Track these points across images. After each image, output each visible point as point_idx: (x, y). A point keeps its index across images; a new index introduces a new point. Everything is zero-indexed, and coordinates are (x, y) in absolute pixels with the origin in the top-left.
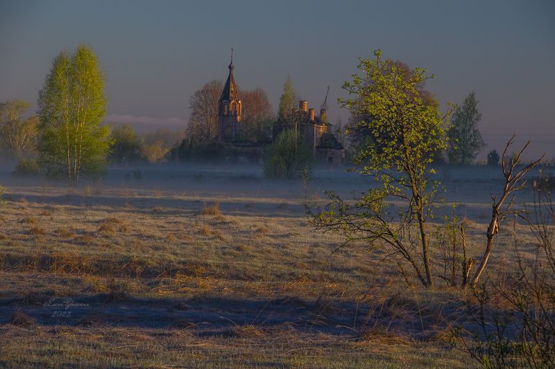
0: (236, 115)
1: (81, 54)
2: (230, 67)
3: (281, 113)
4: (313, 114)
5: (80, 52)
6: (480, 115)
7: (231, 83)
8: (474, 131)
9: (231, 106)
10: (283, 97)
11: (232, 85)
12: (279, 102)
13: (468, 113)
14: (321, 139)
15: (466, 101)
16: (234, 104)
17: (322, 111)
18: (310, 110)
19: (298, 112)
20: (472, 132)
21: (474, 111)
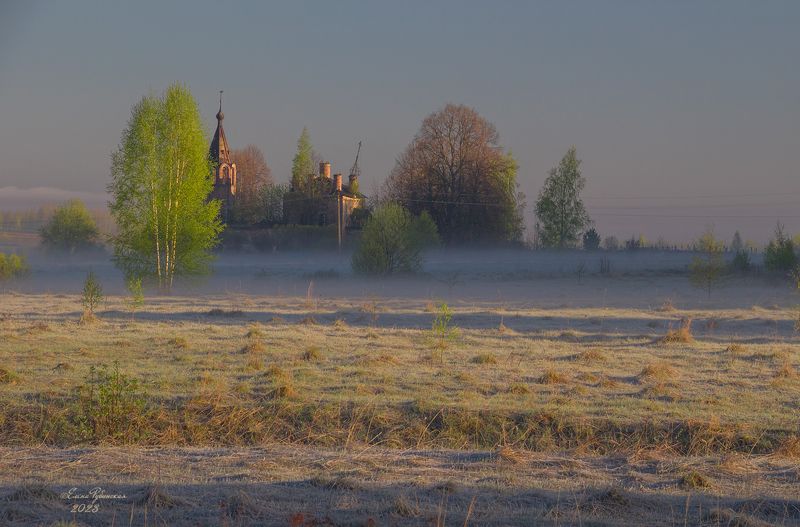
0: (229, 185)
1: (173, 98)
2: (219, 117)
3: (294, 182)
4: (340, 183)
5: (172, 97)
6: (584, 180)
7: (221, 139)
8: (577, 204)
9: (221, 171)
10: (298, 159)
11: (221, 142)
12: (292, 165)
13: (566, 179)
14: (352, 216)
15: (564, 160)
16: (226, 169)
17: (352, 178)
18: (336, 176)
19: (319, 179)
20: (572, 205)
21: (575, 175)
